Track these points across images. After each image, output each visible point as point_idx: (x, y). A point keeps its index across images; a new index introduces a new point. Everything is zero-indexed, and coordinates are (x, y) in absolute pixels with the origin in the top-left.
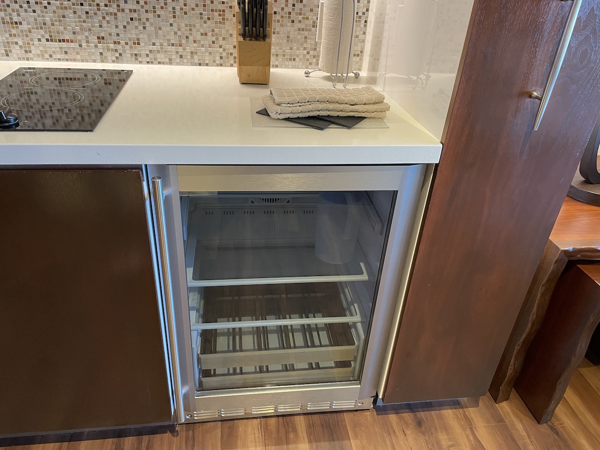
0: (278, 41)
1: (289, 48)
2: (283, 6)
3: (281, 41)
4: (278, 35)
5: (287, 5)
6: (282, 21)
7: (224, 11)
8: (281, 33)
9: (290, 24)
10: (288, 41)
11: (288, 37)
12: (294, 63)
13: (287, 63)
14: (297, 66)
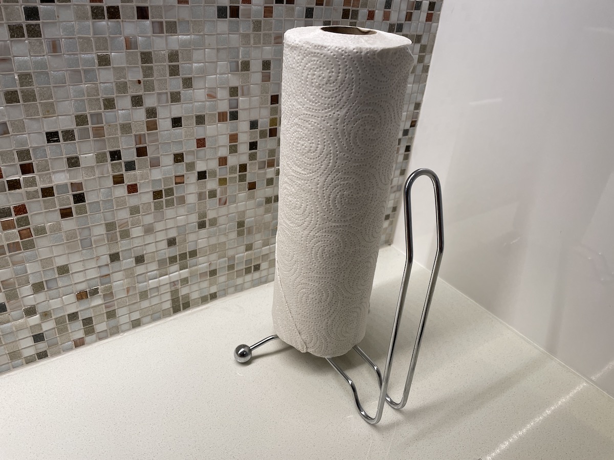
0: (213, 241)
1: (243, 248)
2: (224, 152)
3: (223, 239)
4: (214, 229)
5: (233, 150)
6: (224, 192)
7: (21, 209)
8: (221, 220)
9: (243, 195)
10: (240, 234)
11: (241, 224)
12: (256, 275)
13: (239, 281)
14: (263, 280)
